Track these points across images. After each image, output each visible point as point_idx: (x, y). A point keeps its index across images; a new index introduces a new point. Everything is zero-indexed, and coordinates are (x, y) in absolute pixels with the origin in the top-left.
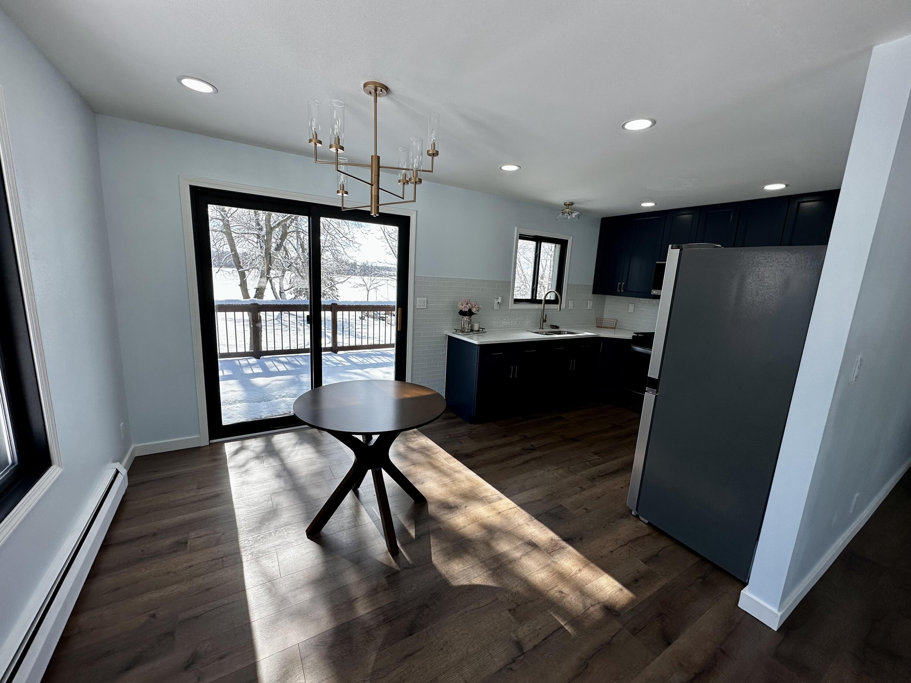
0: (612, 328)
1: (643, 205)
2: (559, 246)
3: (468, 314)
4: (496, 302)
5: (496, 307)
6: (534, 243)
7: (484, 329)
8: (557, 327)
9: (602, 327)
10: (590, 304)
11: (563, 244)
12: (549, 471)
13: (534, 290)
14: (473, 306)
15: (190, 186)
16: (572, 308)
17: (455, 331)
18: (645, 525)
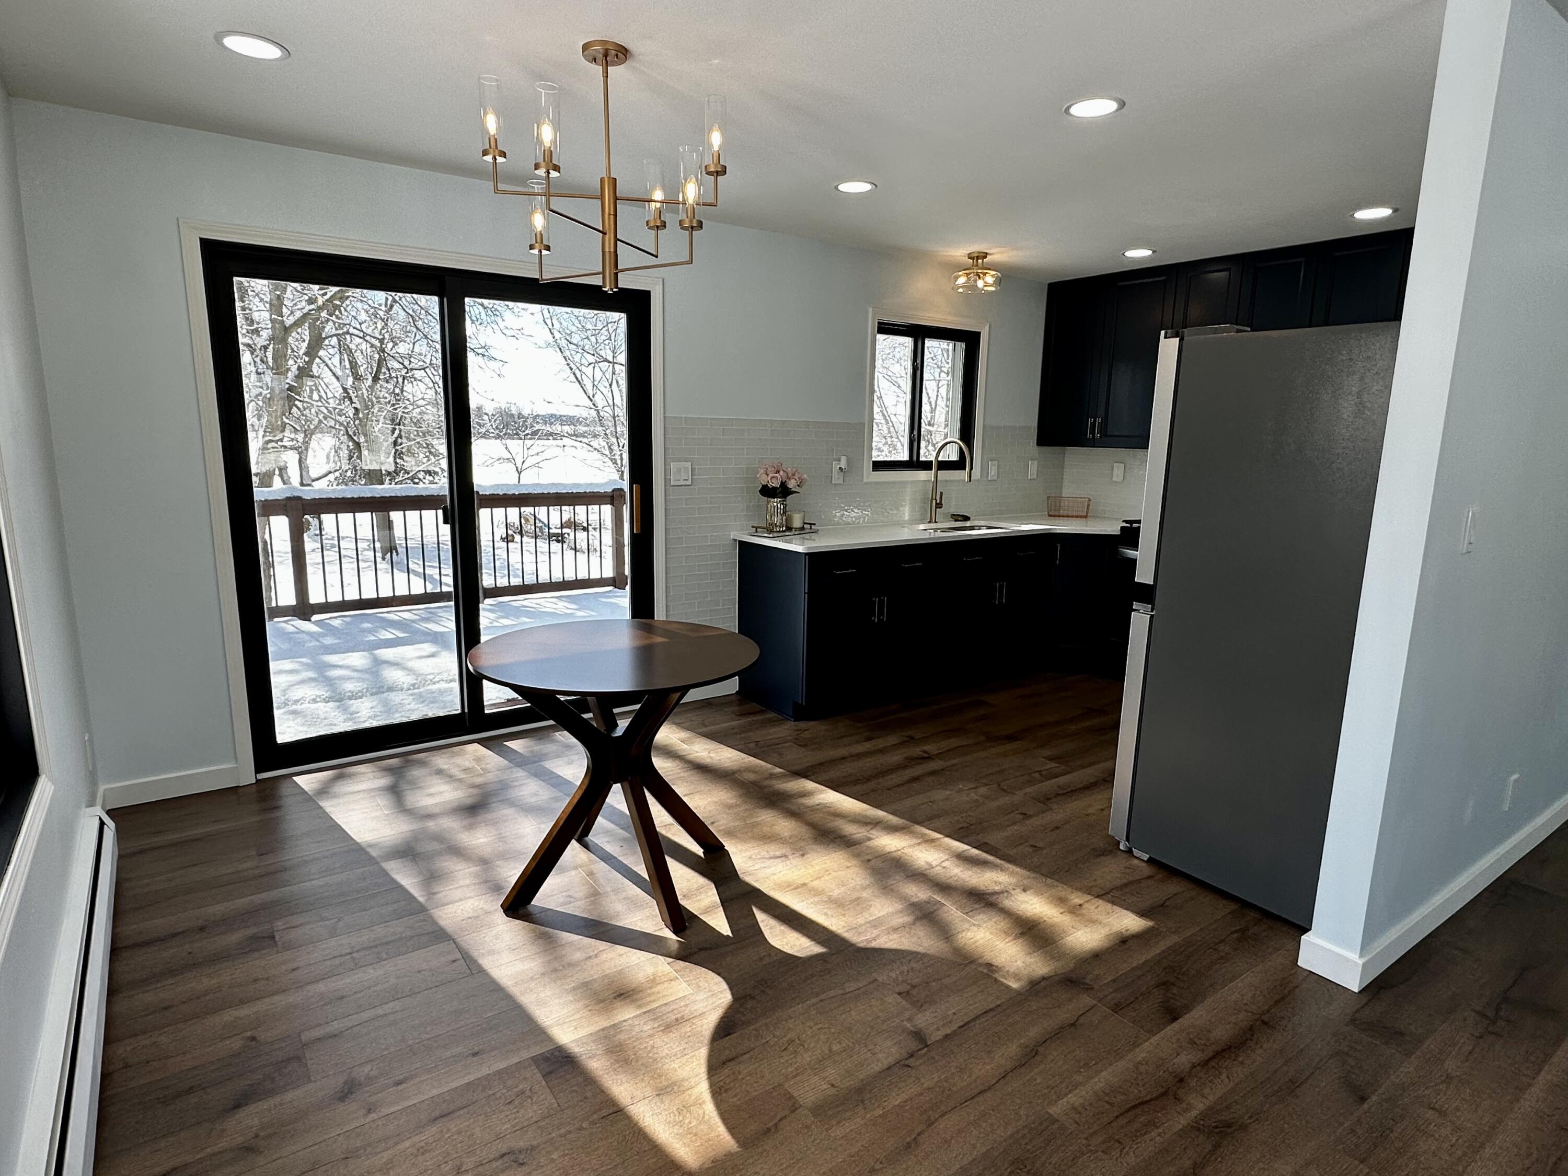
0: (1081, 517)
1: (1130, 254)
2: (961, 346)
3: (779, 493)
4: (835, 467)
5: (837, 478)
6: (908, 341)
7: (814, 524)
8: (967, 518)
9: (1059, 516)
10: (1033, 468)
11: (970, 340)
12: (960, 791)
13: (914, 440)
14: (790, 475)
15: (201, 239)
16: (995, 478)
17: (754, 529)
18: (1144, 864)
